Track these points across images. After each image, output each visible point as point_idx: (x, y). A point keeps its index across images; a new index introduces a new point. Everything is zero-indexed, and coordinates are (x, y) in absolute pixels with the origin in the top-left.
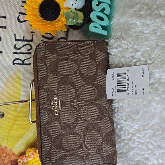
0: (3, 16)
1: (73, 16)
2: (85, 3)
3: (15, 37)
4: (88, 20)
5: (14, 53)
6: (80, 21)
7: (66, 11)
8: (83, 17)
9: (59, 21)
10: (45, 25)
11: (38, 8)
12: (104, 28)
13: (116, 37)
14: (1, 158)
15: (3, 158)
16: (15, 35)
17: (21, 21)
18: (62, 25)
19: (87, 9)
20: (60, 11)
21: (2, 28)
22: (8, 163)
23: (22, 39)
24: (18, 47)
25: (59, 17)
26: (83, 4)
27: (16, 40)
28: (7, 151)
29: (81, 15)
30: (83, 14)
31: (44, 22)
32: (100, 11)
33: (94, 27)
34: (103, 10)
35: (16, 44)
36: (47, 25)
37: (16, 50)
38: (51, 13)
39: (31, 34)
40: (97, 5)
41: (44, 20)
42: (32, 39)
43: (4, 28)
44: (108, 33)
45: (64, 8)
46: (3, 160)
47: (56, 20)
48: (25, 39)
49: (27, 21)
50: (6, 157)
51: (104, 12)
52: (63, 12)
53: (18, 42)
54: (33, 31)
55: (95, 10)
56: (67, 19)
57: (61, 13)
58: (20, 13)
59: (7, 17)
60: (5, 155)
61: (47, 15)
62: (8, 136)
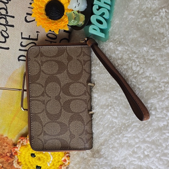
0: (12, 15)
1: (75, 18)
2: (87, 7)
3: (22, 35)
4: (88, 23)
5: (20, 50)
6: (81, 23)
7: (69, 12)
8: (84, 19)
9: (62, 21)
10: (50, 23)
11: (44, 7)
12: (102, 31)
13: (113, 39)
14: (2, 147)
15: (3, 147)
16: (22, 33)
17: (28, 21)
18: (64, 25)
19: (88, 13)
20: (64, 11)
21: (10, 26)
22: (8, 152)
23: (28, 37)
24: (23, 45)
25: (63, 17)
26: (85, 7)
27: (22, 38)
28: (8, 141)
29: (82, 17)
30: (84, 16)
31: (48, 21)
32: (99, 15)
33: (93, 29)
34: (102, 15)
35: (22, 42)
36: (51, 24)
37: (22, 47)
38: (56, 13)
39: (37, 33)
40: (98, 10)
41: (49, 19)
42: (37, 38)
43: (12, 27)
44: (105, 36)
45: (68, 9)
46: (4, 149)
47: (60, 20)
48: (30, 38)
49: (34, 22)
50: (6, 146)
51: (103, 16)
52: (66, 13)
53: (24, 40)
54: (39, 31)
55: (95, 13)
56: (70, 19)
57: (65, 13)
58: (27, 14)
59: (15, 17)
60: (5, 144)
61: (52, 15)
62: (10, 126)
